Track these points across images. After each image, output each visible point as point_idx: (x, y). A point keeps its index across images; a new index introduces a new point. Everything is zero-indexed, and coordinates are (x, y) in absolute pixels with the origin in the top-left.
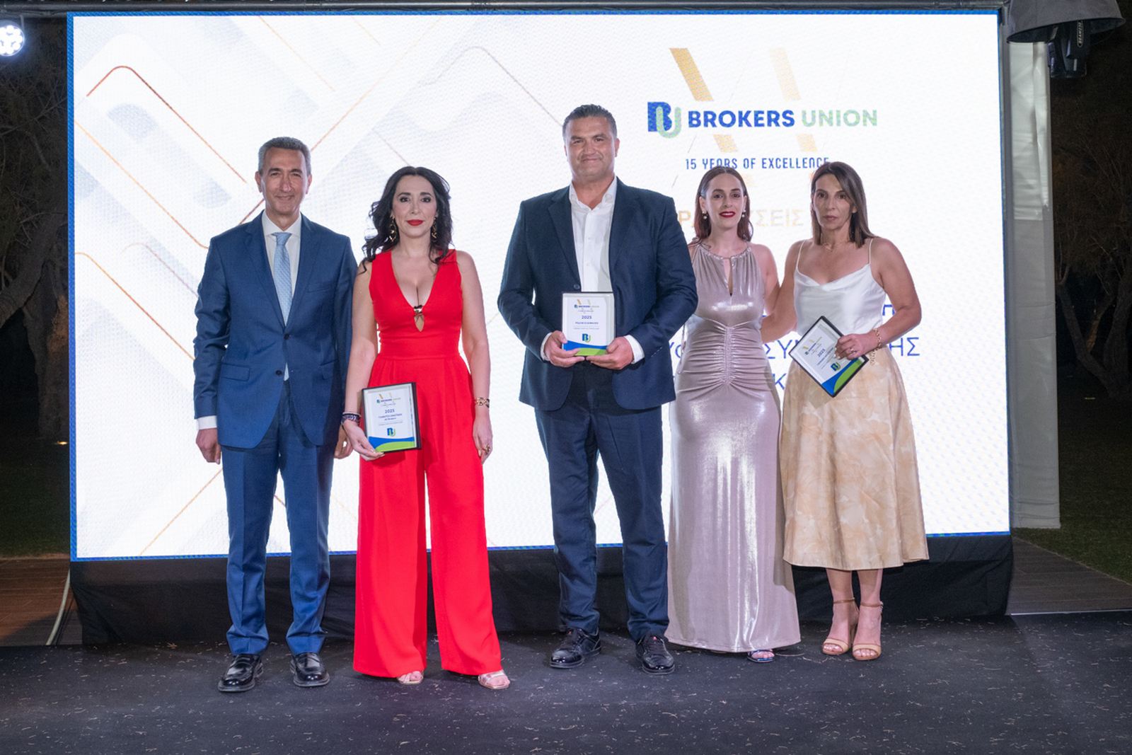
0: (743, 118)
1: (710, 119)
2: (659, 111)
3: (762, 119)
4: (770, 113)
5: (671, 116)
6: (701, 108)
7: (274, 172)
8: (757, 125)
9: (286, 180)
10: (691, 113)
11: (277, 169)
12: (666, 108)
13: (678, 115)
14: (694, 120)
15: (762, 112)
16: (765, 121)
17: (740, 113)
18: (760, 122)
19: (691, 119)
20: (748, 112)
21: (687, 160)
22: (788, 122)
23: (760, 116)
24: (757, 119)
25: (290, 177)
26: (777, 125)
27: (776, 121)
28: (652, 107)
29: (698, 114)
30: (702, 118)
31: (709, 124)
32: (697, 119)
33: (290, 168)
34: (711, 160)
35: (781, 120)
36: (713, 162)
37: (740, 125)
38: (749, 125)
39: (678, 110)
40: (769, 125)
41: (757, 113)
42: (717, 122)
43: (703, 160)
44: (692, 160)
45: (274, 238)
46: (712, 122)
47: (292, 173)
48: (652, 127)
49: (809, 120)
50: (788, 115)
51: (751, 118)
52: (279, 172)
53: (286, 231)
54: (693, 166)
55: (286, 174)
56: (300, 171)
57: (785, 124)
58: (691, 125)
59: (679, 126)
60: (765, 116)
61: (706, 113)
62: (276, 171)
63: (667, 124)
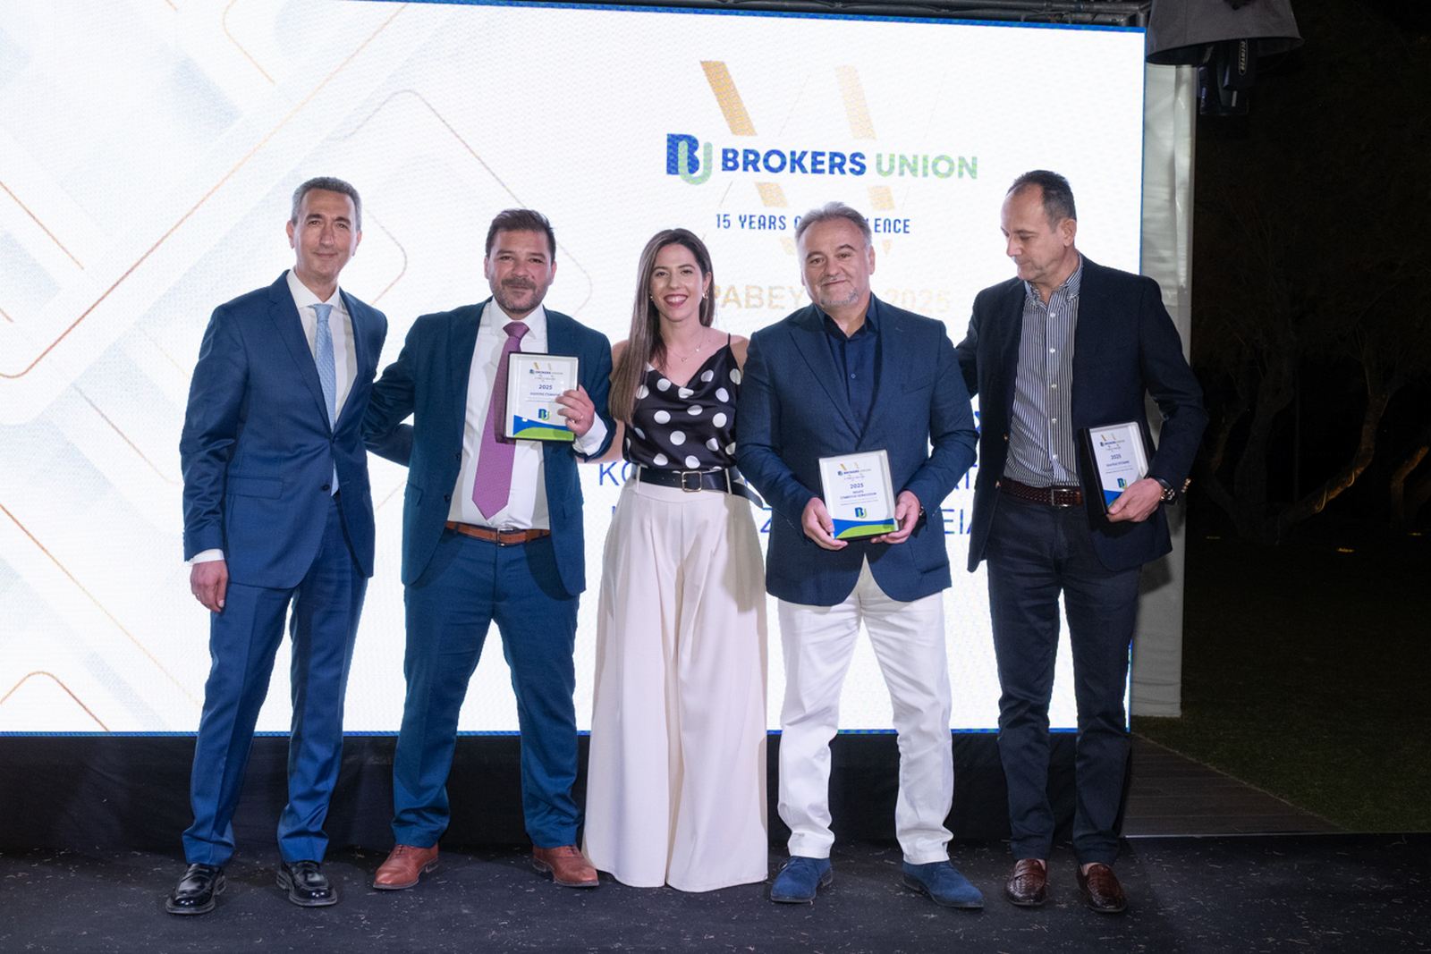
0: (797, 162)
1: (752, 160)
2: (683, 147)
3: (822, 163)
4: (833, 155)
5: (699, 154)
6: (740, 144)
7: (314, 219)
8: (815, 171)
9: (328, 229)
10: (725, 152)
11: (318, 216)
12: (693, 143)
13: (708, 154)
14: (730, 160)
15: (822, 154)
16: (826, 166)
17: (793, 153)
18: (819, 167)
19: (725, 159)
20: (804, 153)
21: (719, 216)
22: (858, 168)
23: (819, 158)
24: (815, 163)
25: (334, 228)
26: (843, 172)
27: (840, 166)
28: (673, 141)
29: (735, 153)
30: (740, 159)
31: (750, 167)
32: (734, 159)
33: (335, 216)
34: (751, 217)
35: (848, 166)
36: (753, 219)
37: (793, 170)
38: (803, 170)
39: (708, 146)
40: (832, 172)
41: (815, 155)
42: (760, 165)
43: (740, 218)
44: (725, 215)
45: (313, 311)
46: (754, 163)
47: (336, 222)
48: (672, 168)
49: (885, 167)
50: (857, 159)
51: (807, 162)
52: (320, 220)
53: (327, 303)
54: (726, 224)
55: (329, 223)
56: (348, 222)
57: (852, 170)
58: (726, 168)
59: (708, 168)
60: (826, 159)
61: (747, 152)
62: (314, 218)
63: (693, 165)
